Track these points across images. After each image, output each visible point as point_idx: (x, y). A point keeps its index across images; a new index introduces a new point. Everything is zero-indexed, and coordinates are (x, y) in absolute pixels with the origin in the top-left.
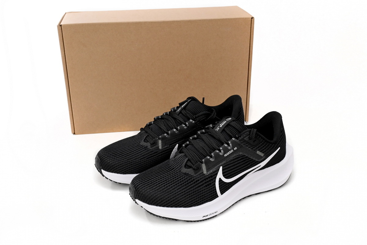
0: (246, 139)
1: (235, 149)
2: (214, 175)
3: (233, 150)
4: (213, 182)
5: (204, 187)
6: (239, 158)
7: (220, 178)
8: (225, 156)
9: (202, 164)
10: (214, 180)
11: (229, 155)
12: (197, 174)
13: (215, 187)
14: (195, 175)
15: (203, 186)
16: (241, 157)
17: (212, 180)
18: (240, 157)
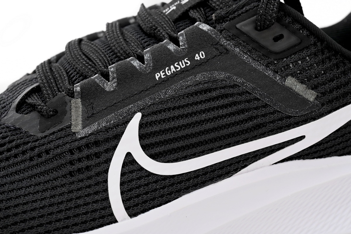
0: (245, 25)
1: (197, 57)
2: (107, 140)
3: (192, 59)
4: (98, 165)
5: (64, 176)
6: (210, 90)
7: (129, 155)
8: (157, 78)
9: (73, 100)
10: (103, 158)
11: (174, 75)
12: (47, 133)
13: (106, 181)
14: (40, 135)
15: (61, 173)
16: (221, 88)
17: (97, 155)
18: (215, 89)
